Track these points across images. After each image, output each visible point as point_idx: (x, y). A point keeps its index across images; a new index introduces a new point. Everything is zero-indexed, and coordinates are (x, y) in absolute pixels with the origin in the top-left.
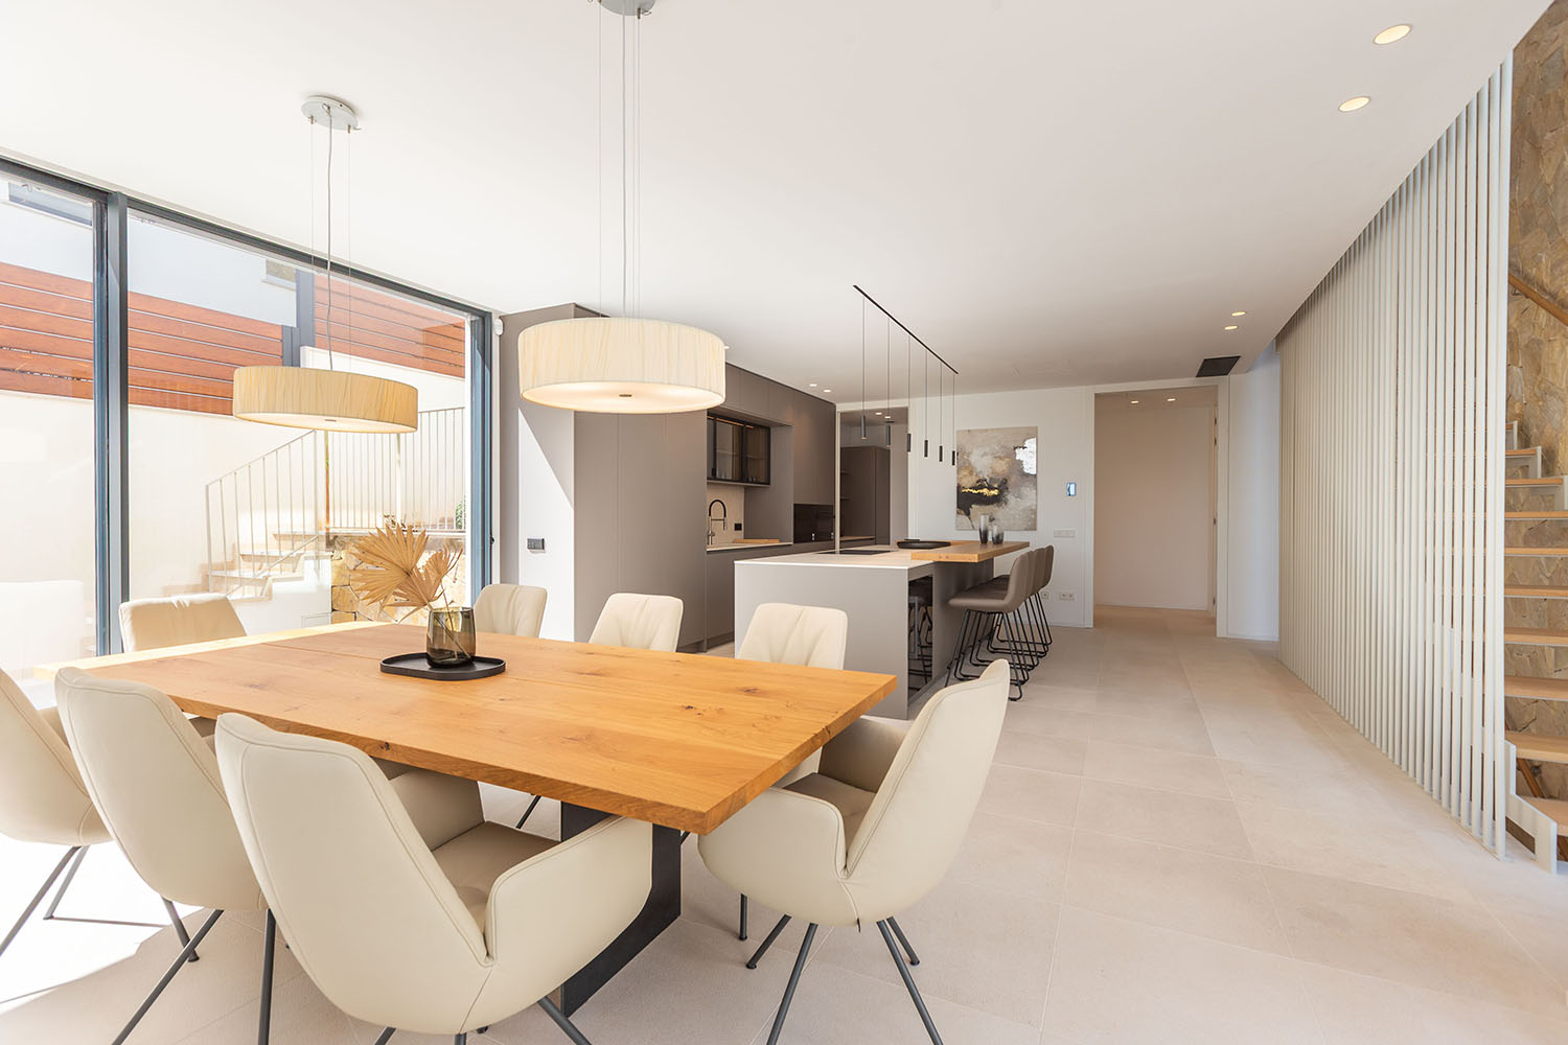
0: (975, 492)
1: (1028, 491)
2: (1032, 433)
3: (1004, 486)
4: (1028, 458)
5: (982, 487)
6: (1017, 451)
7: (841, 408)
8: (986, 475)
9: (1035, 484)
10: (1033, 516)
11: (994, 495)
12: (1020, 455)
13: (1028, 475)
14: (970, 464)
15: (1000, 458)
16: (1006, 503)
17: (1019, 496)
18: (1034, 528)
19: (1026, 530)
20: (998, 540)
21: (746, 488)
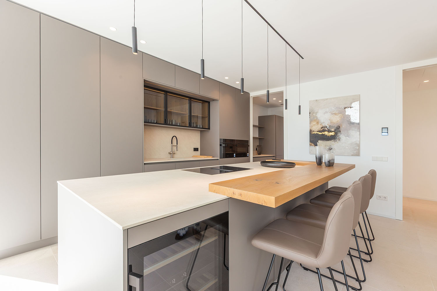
0: (320, 133)
1: (354, 133)
2: (357, 98)
3: (338, 130)
4: (354, 114)
5: (324, 131)
6: (346, 110)
7: (252, 94)
8: (327, 124)
9: (359, 128)
10: (357, 148)
11: (332, 136)
12: (348, 112)
13: (353, 123)
14: (317, 118)
15: (335, 114)
16: (339, 140)
17: (348, 136)
18: (358, 154)
19: (352, 155)
20: (330, 164)
21: (201, 131)
